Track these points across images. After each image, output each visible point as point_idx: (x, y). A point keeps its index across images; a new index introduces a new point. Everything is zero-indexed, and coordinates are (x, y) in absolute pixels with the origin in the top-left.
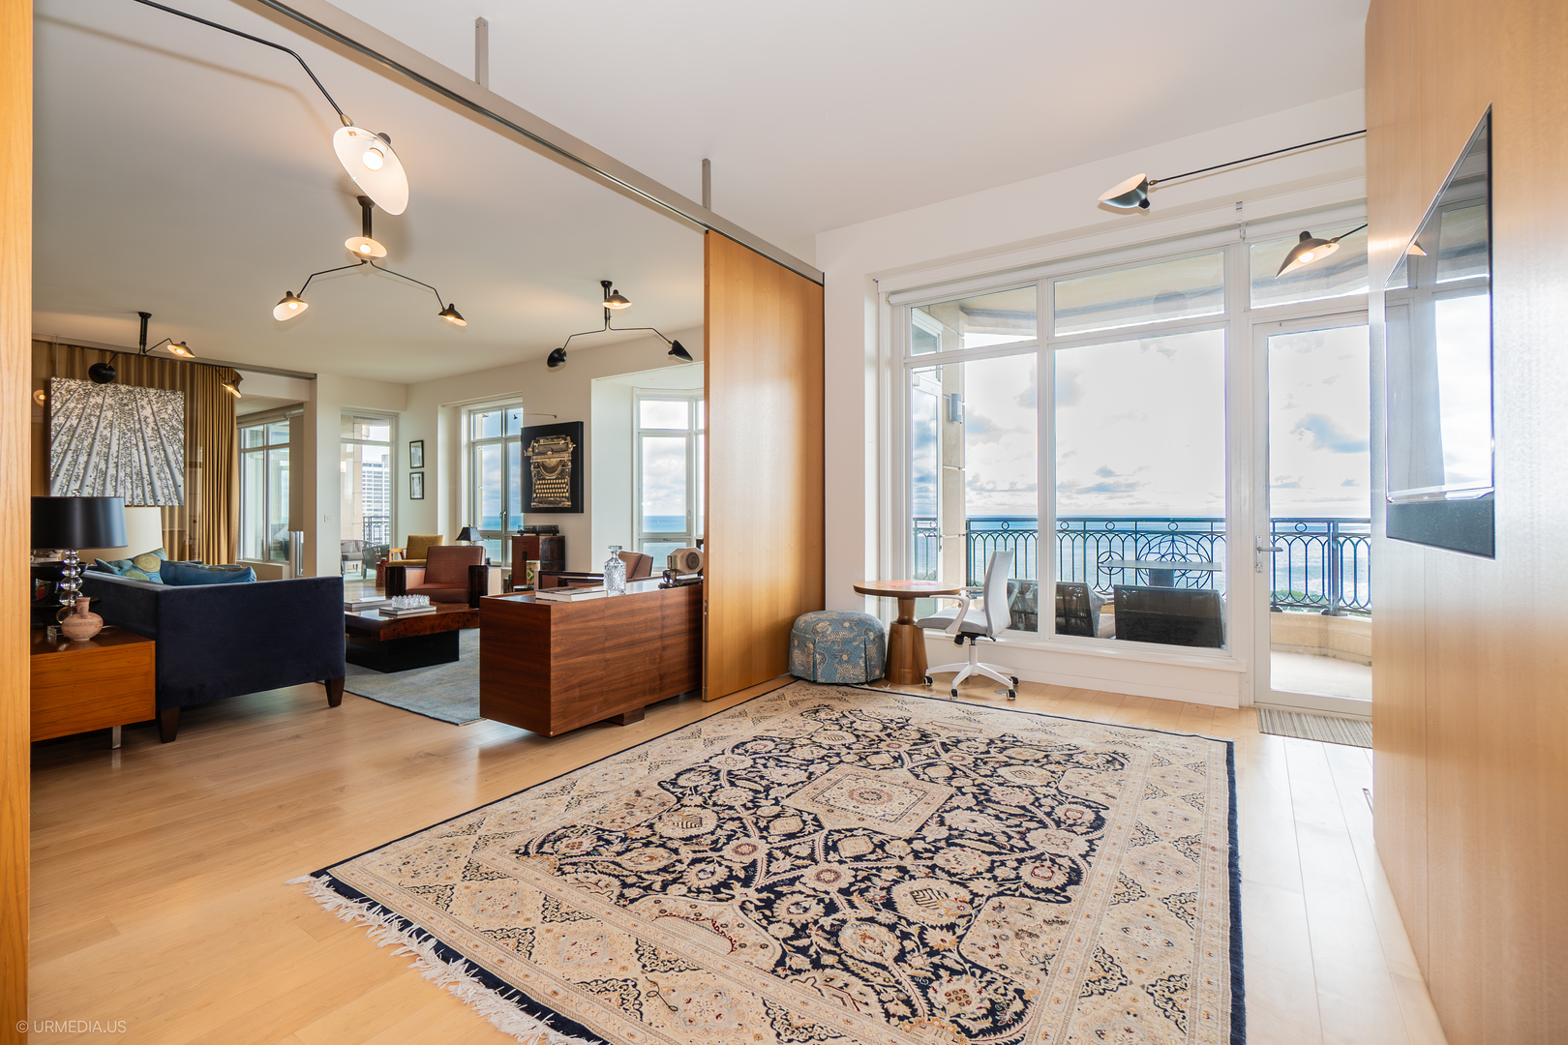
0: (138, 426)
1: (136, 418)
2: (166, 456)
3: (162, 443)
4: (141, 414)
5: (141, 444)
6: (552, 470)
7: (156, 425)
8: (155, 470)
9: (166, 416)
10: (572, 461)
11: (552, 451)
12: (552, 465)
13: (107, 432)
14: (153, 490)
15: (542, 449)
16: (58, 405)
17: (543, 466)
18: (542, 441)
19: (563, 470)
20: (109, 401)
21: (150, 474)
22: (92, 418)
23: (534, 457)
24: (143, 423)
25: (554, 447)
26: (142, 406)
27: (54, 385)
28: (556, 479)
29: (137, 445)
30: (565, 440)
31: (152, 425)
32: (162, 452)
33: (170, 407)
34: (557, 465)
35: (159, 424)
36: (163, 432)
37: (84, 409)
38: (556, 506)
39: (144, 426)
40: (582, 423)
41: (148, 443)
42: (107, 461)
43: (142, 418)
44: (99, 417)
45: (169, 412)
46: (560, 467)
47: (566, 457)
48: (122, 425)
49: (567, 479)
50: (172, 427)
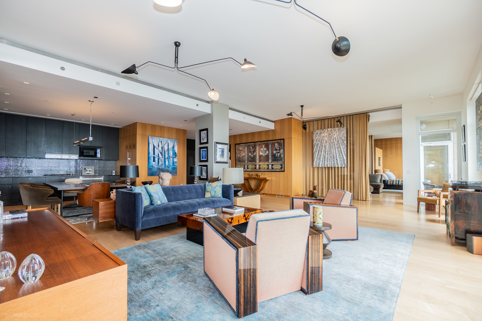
0: (333, 141)
1: (333, 138)
2: (341, 150)
3: (340, 145)
4: (334, 137)
5: (334, 147)
7: (338, 140)
8: (338, 155)
9: (341, 136)
13: (325, 144)
14: (337, 162)
16: (315, 138)
20: (326, 134)
21: (336, 156)
22: (322, 141)
24: (334, 140)
26: (334, 134)
27: (314, 133)
29: (333, 147)
31: (337, 140)
32: (340, 149)
33: (342, 133)
35: (339, 139)
36: (340, 142)
37: (320, 138)
39: (335, 141)
41: (336, 146)
42: (325, 153)
43: (334, 138)
44: (324, 140)
45: (342, 134)
48: (329, 141)
50: (343, 140)
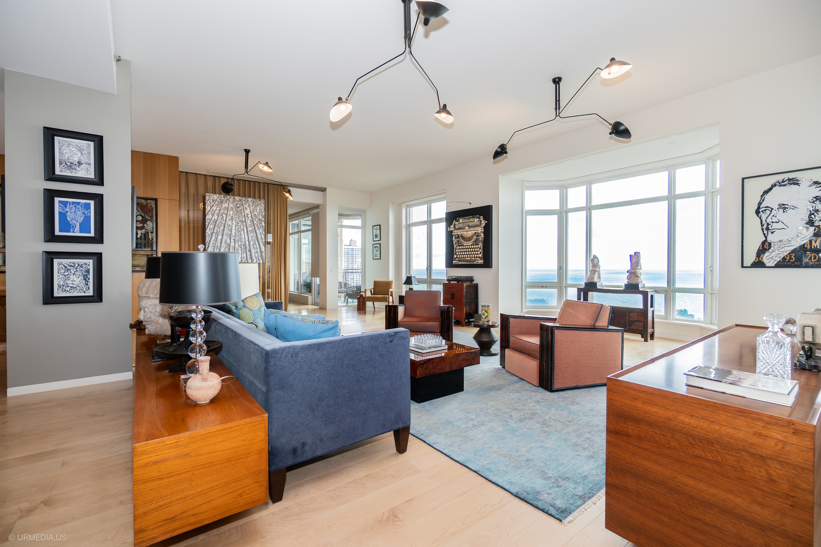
0: (244, 219)
1: (243, 215)
2: (257, 235)
3: (255, 228)
4: (245, 212)
5: (245, 229)
6: (469, 239)
7: (252, 218)
8: (252, 243)
9: (257, 213)
10: (484, 233)
11: (469, 226)
12: (469, 236)
13: (230, 223)
14: (251, 254)
15: (461, 225)
16: (209, 208)
17: (462, 236)
18: (461, 221)
19: (477, 239)
20: (231, 205)
21: (249, 246)
22: (224, 215)
23: (455, 231)
24: (246, 217)
25: (470, 224)
26: (246, 208)
27: (207, 197)
28: (471, 245)
29: (243, 229)
30: (479, 218)
31: (250, 218)
32: (255, 233)
33: (258, 208)
34: (473, 236)
35: (253, 218)
36: (255, 222)
37: (220, 210)
38: (471, 263)
39: (247, 219)
40: (492, 206)
41: (248, 228)
42: (230, 238)
43: (246, 214)
44: (227, 214)
45: (258, 211)
46: (475, 237)
47: (480, 230)
48: (237, 219)
49: (481, 245)
50: (259, 219)
